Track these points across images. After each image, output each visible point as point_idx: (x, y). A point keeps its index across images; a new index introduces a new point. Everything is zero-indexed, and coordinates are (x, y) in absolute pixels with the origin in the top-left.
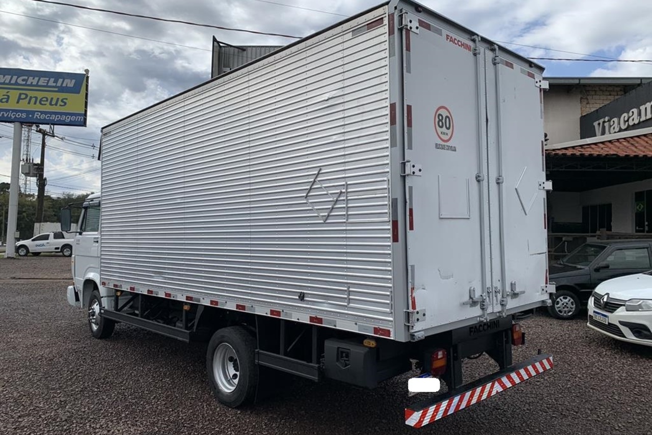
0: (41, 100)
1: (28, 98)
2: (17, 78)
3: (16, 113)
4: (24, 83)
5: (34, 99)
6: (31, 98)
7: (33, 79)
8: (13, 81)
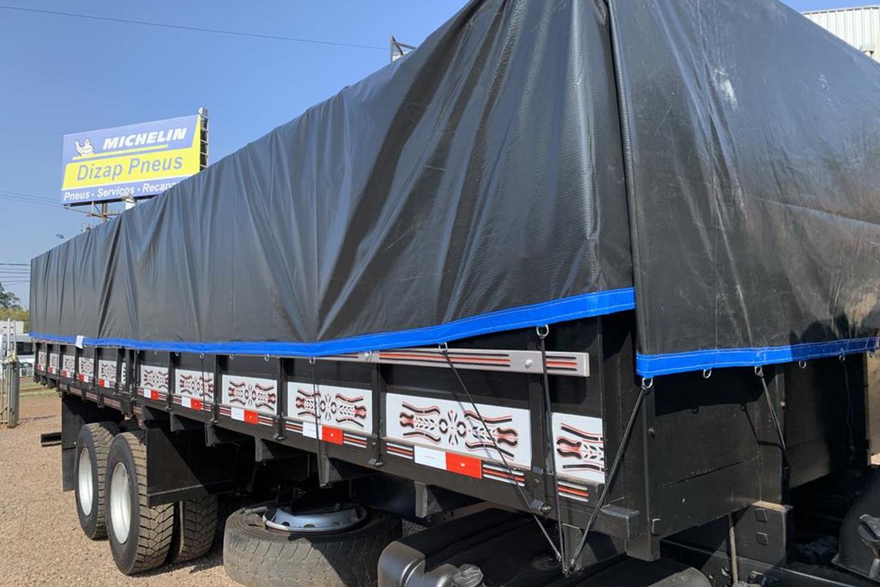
0: (154, 165)
1: (141, 163)
2: (125, 139)
3: (124, 188)
4: (132, 144)
5: (146, 165)
6: (144, 163)
7: (142, 136)
8: (121, 145)
